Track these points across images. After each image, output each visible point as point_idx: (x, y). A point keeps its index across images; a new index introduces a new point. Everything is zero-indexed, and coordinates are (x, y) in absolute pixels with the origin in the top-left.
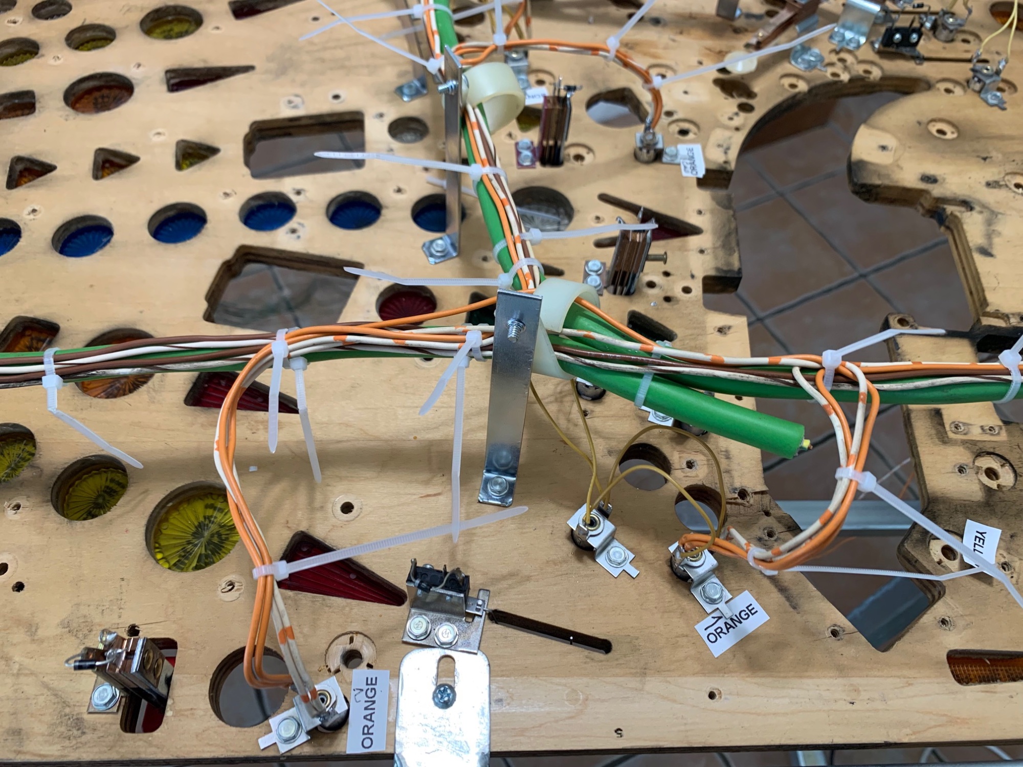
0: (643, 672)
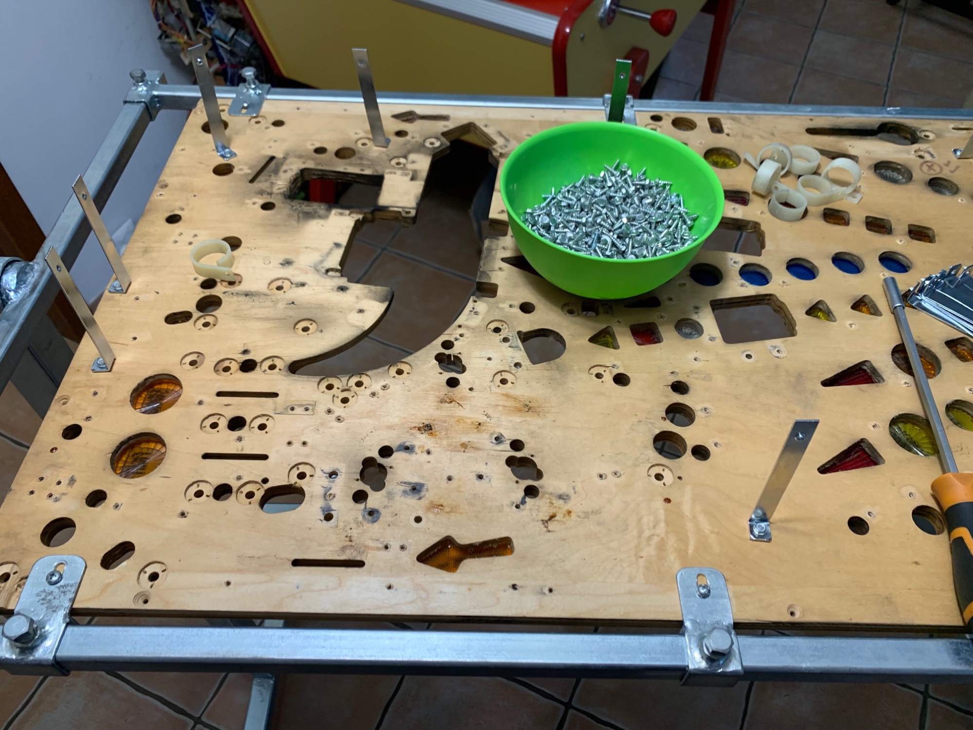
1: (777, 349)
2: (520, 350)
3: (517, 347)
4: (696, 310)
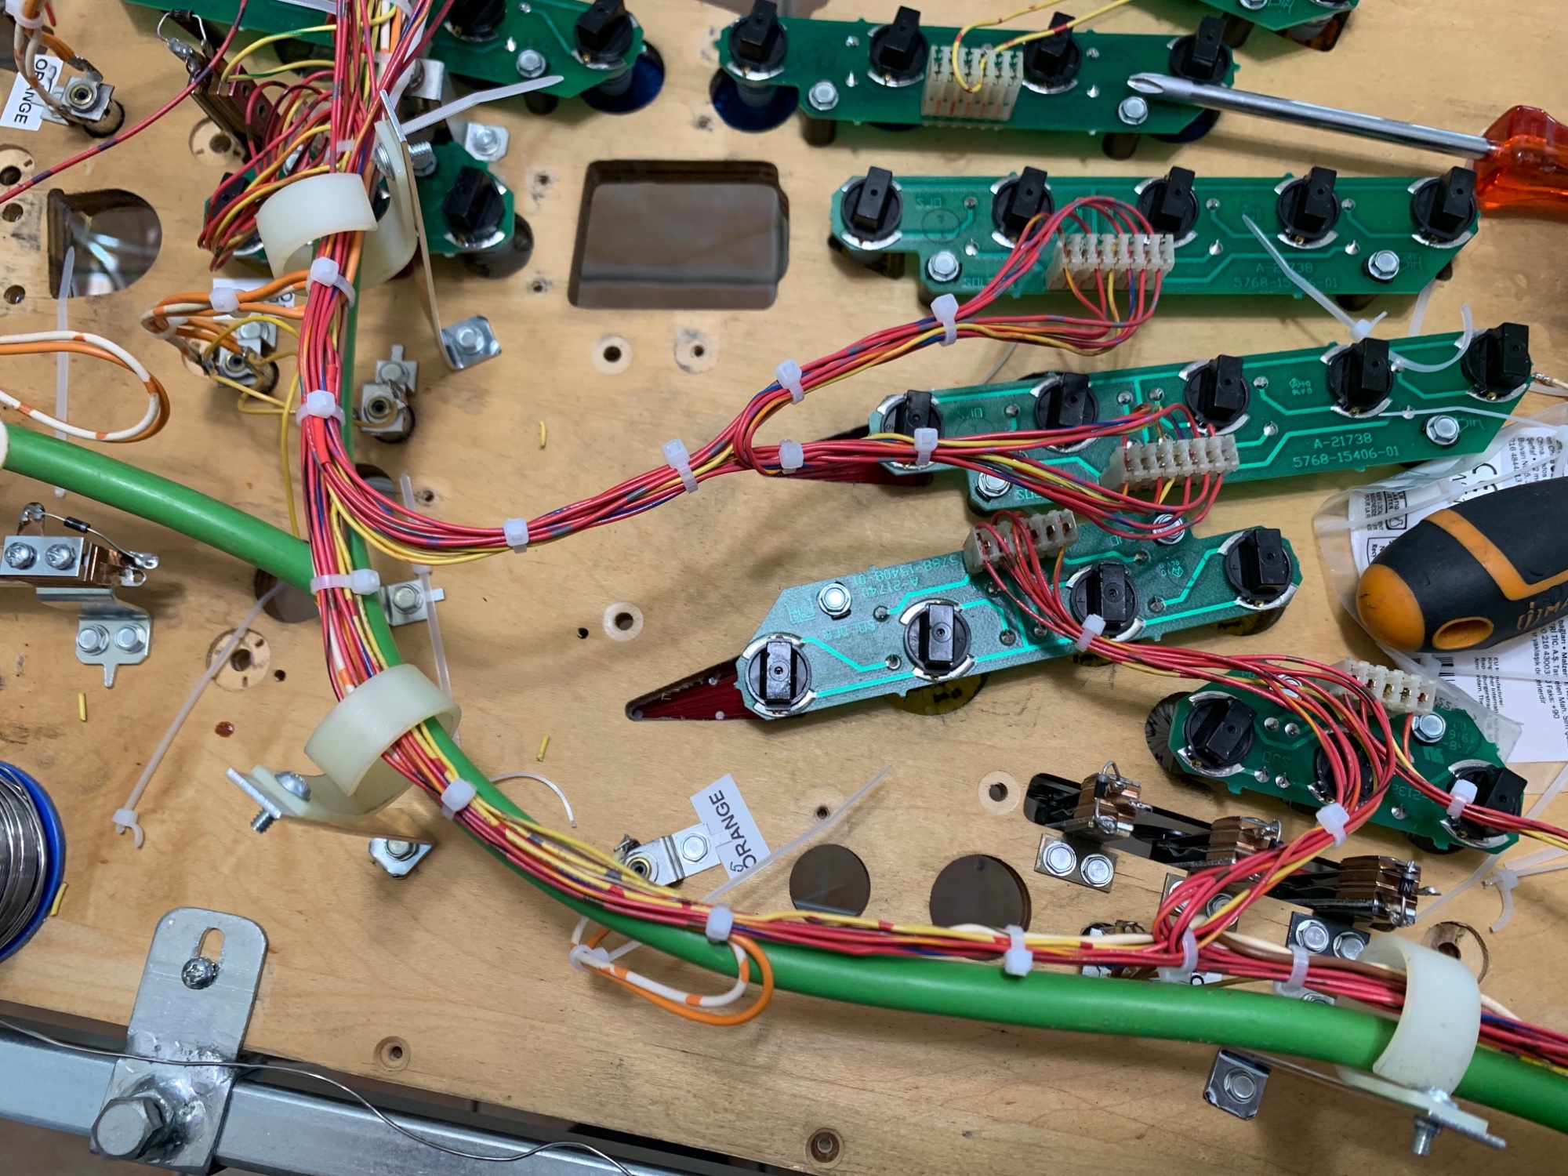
1: (697, 343)
2: (38, 248)
3: (33, 238)
4: (540, 188)
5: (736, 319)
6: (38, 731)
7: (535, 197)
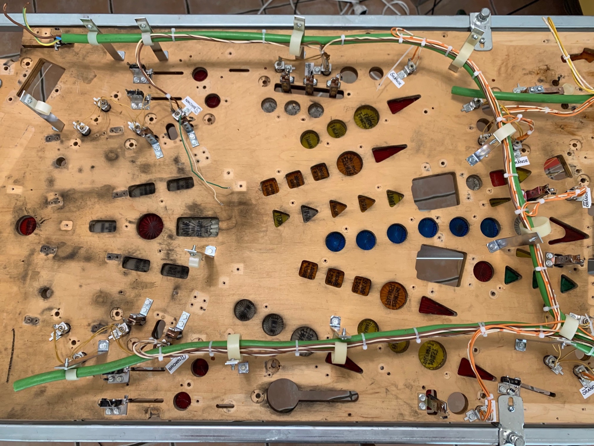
0: (564, 403)
1: (426, 169)
3: (571, 166)
4: (469, 196)
5: (420, 175)
6: (527, 74)
7: (469, 194)
